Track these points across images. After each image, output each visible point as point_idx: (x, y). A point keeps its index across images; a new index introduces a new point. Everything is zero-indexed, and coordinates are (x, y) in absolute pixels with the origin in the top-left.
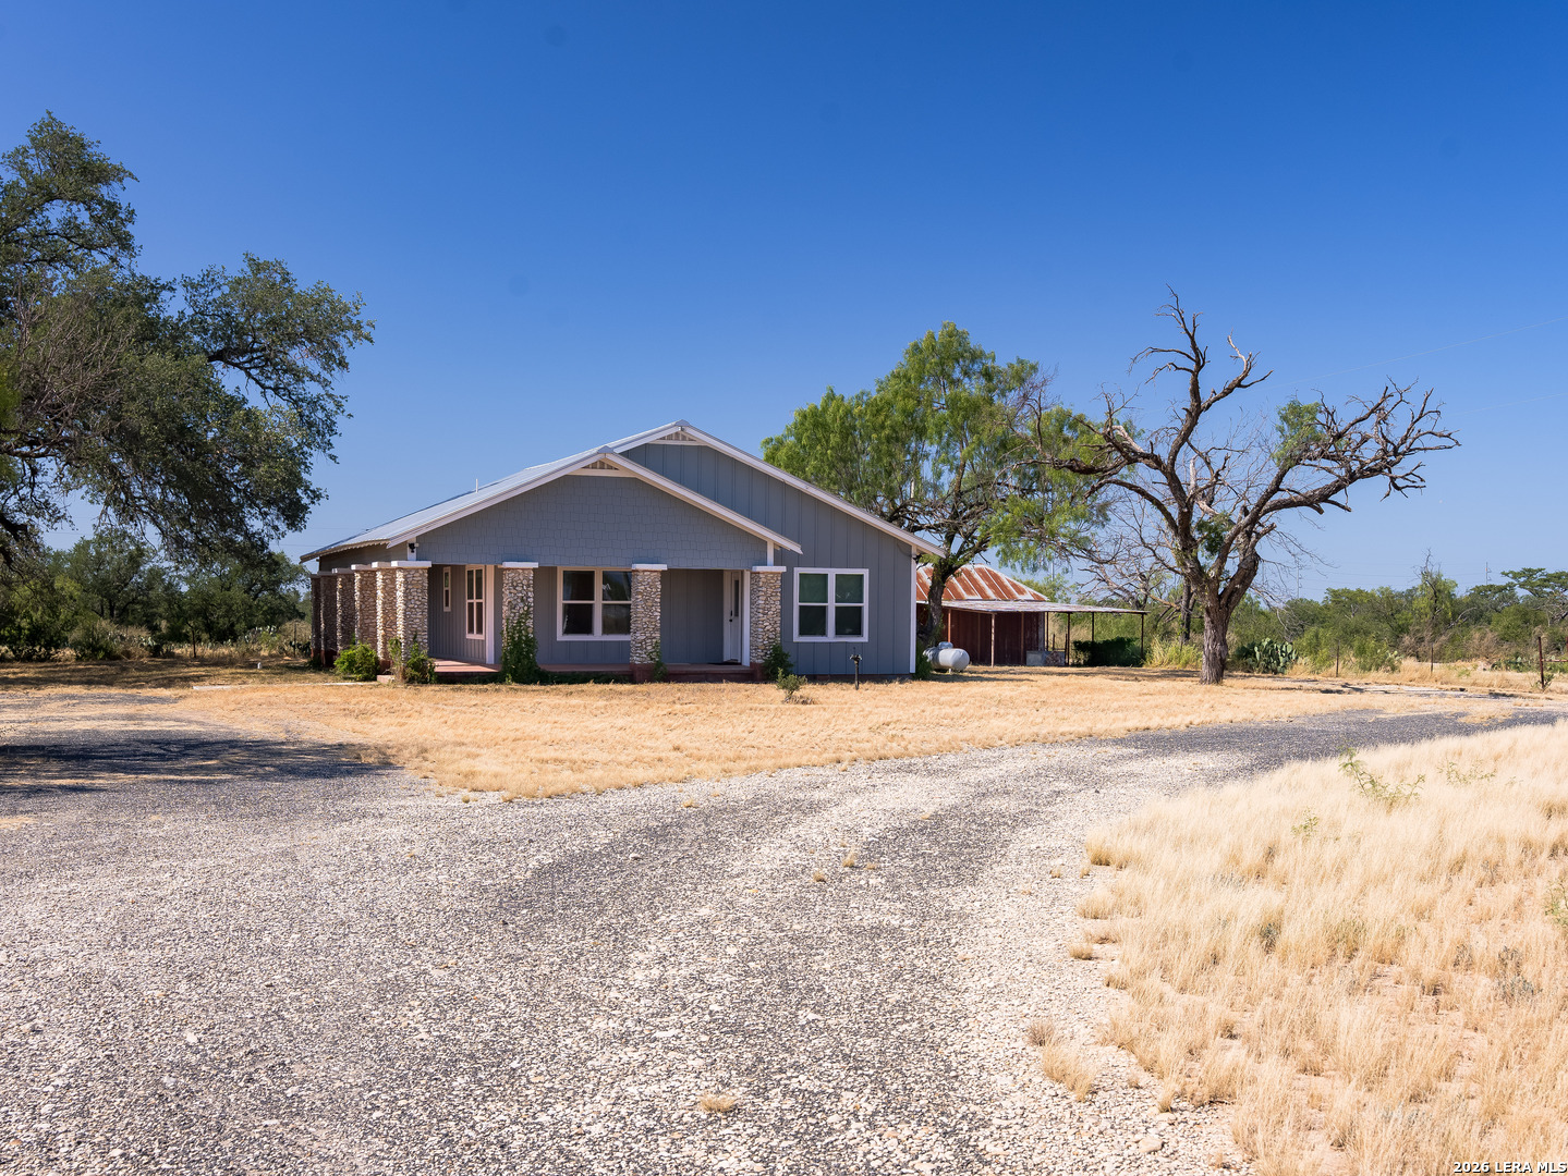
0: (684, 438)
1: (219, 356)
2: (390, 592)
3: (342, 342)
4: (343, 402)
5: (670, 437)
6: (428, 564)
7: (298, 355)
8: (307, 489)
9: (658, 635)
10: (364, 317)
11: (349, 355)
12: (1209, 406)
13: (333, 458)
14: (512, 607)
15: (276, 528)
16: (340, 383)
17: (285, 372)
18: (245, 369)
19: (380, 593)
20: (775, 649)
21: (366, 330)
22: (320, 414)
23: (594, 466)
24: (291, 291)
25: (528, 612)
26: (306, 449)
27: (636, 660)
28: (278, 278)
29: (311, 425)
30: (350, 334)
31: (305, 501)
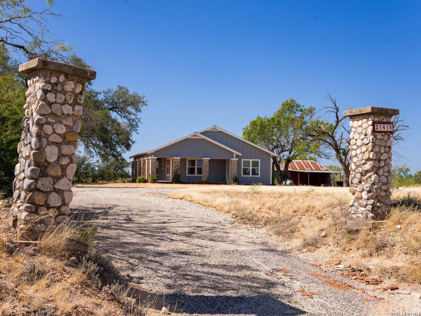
0: (216, 129)
1: (111, 109)
2: (148, 164)
3: (140, 106)
4: (140, 120)
5: (212, 129)
6: (156, 158)
7: (130, 109)
8: (131, 141)
9: (208, 174)
10: (145, 100)
11: (142, 109)
12: (341, 120)
13: (137, 133)
14: (175, 167)
15: (124, 150)
16: (139, 115)
17: (127, 112)
18: (117, 112)
19: (146, 165)
20: (235, 177)
21: (146, 103)
22: (135, 123)
23: (194, 136)
24: (128, 93)
25: (178, 168)
26: (131, 131)
27: (203, 180)
28: (125, 91)
29: (132, 125)
30: (142, 104)
31: (131, 144)
